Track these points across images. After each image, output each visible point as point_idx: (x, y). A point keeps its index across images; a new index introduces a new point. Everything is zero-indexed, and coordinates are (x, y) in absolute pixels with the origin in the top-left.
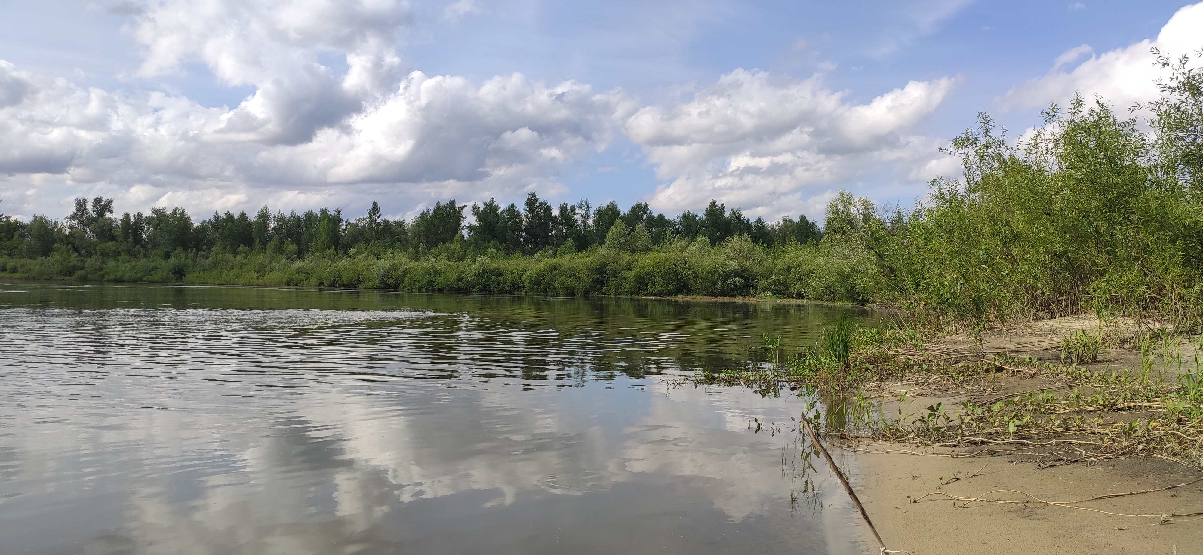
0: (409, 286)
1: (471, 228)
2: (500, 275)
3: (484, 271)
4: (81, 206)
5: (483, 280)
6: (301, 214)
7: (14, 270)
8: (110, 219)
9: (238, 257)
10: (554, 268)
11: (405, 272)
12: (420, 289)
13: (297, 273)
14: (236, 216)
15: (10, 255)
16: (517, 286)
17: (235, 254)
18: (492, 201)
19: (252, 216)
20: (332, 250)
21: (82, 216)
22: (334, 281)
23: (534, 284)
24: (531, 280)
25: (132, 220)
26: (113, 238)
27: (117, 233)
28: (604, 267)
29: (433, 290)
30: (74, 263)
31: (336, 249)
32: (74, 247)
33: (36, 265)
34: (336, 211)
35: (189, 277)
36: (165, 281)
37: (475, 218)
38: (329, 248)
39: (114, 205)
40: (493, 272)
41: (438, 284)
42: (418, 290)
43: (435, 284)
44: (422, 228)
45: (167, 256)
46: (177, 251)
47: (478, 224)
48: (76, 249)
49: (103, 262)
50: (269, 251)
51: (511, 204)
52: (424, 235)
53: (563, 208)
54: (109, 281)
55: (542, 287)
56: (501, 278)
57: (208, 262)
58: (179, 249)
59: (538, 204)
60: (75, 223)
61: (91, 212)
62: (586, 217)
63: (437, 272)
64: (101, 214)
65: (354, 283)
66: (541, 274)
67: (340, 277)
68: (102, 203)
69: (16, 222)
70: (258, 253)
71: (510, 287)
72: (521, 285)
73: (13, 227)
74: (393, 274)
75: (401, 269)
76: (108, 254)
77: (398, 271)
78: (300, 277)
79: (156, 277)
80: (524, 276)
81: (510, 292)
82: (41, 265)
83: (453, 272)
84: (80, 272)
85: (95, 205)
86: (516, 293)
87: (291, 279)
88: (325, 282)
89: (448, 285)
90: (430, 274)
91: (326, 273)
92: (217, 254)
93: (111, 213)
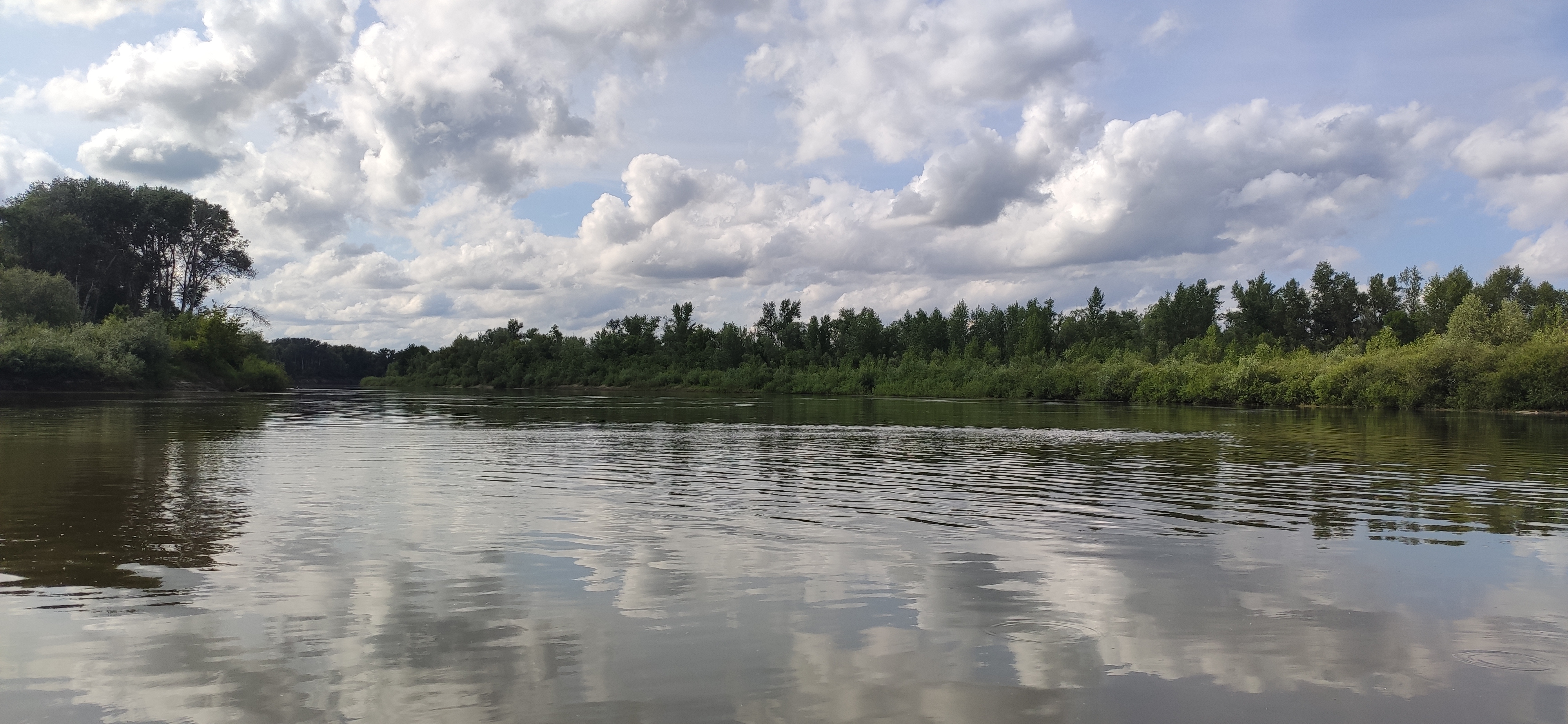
0: (1144, 397)
1: (1230, 316)
2: (1276, 381)
3: (1252, 376)
4: (769, 311)
5: (1250, 389)
6: (1003, 308)
7: (706, 383)
8: (798, 324)
9: (932, 363)
10: (1362, 370)
11: (1139, 379)
12: (1159, 401)
13: (1000, 382)
14: (929, 315)
15: (702, 367)
16: (1303, 396)
17: (929, 359)
18: (1262, 278)
19: (947, 312)
20: (1042, 353)
21: (770, 321)
22: (1046, 390)
23: (1331, 393)
24: (1325, 387)
25: (820, 324)
26: (801, 345)
27: (805, 338)
28: (1448, 367)
29: (1178, 403)
30: (762, 374)
31: (1047, 351)
32: (762, 356)
33: (725, 377)
34: (1047, 302)
35: (879, 387)
36: (854, 393)
37: (1237, 303)
38: (1039, 349)
39: (802, 308)
40: (1264, 377)
41: (1185, 394)
42: (1157, 402)
43: (1181, 394)
44: (1160, 320)
45: (856, 365)
46: (866, 358)
47: (1240, 310)
48: (765, 359)
49: (791, 373)
50: (967, 355)
51: (1289, 281)
52: (1164, 329)
53: (1376, 282)
54: (797, 393)
55: (1343, 397)
56: (1278, 386)
57: (899, 370)
58: (869, 355)
59: (1333, 277)
60: (763, 329)
61: (779, 317)
62: (1414, 292)
63: (1182, 379)
64: (788, 319)
65: (1071, 394)
66: (1342, 379)
67: (1054, 387)
68: (790, 306)
69: (708, 331)
70: (955, 359)
71: (1292, 398)
72: (1310, 394)
73: (705, 336)
74: (1122, 381)
75: (1133, 374)
76: (796, 364)
77: (1128, 377)
78: (1004, 387)
79: (845, 388)
80: (1314, 382)
81: (1293, 405)
82: (731, 377)
83: (1206, 378)
84: (769, 384)
85: (783, 310)
86: (1302, 406)
87: (994, 389)
88: (1034, 392)
89: (1199, 396)
90: (1173, 381)
91: (1036, 382)
92: (909, 360)
93: (799, 317)
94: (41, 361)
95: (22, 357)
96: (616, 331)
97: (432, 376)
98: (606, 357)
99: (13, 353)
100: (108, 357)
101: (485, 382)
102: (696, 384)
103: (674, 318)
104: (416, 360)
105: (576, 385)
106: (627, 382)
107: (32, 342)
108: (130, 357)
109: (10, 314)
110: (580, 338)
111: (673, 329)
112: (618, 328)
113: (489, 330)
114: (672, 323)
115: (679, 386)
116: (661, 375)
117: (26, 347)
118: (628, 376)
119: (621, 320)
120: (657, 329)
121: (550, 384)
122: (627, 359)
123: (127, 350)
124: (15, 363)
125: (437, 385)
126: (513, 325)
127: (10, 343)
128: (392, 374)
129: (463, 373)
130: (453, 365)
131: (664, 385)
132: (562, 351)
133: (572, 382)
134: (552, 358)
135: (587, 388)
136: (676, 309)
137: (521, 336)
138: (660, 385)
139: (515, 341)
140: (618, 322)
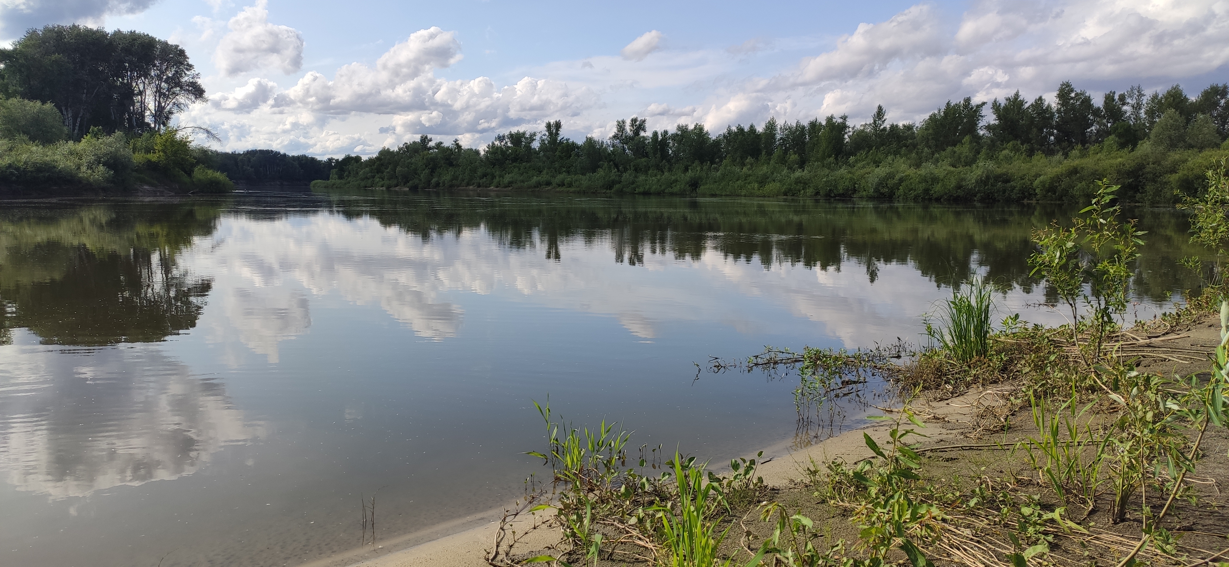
0: (904, 195)
1: (989, 127)
2: (1007, 181)
3: (988, 177)
4: (621, 127)
5: (986, 188)
6: (805, 123)
7: (570, 185)
8: (643, 137)
9: (745, 169)
10: (1074, 171)
11: (901, 180)
12: (915, 199)
13: (795, 184)
14: (746, 129)
15: (568, 172)
16: (1027, 193)
17: (743, 165)
18: (1017, 95)
19: (760, 129)
20: (832, 159)
21: (622, 135)
22: (830, 190)
23: (1048, 191)
24: (1044, 186)
25: (660, 137)
26: (647, 155)
27: (649, 149)
29: (930, 200)
30: (613, 178)
31: (836, 159)
32: (614, 164)
33: (585, 180)
34: (841, 118)
35: (702, 189)
36: (682, 194)
37: (994, 116)
38: (830, 156)
39: (647, 125)
40: (997, 178)
41: (935, 192)
43: (932, 192)
44: (931, 131)
45: (686, 169)
46: (694, 165)
47: (997, 122)
48: (617, 166)
49: (636, 177)
50: (772, 162)
51: (1038, 98)
52: (933, 139)
53: (1109, 99)
54: (639, 194)
55: (1057, 194)
56: (1008, 185)
57: (718, 174)
58: (697, 162)
59: (1073, 95)
60: (617, 142)
61: (629, 131)
62: (1137, 107)
63: (935, 180)
64: (637, 133)
65: (850, 192)
66: (1058, 178)
67: (836, 187)
68: (638, 123)
69: (573, 143)
70: (763, 164)
71: (1018, 195)
72: (1032, 192)
73: (570, 148)
74: (889, 182)
75: (897, 177)
76: (641, 169)
77: (893, 179)
78: (798, 187)
79: (676, 189)
80: (1036, 182)
81: (1018, 201)
82: (589, 180)
83: (952, 179)
84: (617, 186)
85: (632, 125)
86: (1026, 201)
87: (790, 190)
88: (821, 192)
89: (946, 194)
90: (927, 182)
91: (823, 183)
92: (726, 166)
93: (645, 132)
94: (32, 172)
95: (17, 169)
96: (502, 143)
97: (363, 180)
98: (494, 165)
99: (10, 166)
100: (84, 169)
101: (402, 184)
102: (562, 186)
103: (547, 134)
104: (350, 167)
105: (471, 187)
106: (510, 184)
107: (24, 157)
108: (101, 168)
109: (9, 134)
110: (476, 150)
111: (546, 142)
112: (504, 142)
113: (406, 143)
114: (546, 137)
115: (549, 188)
116: (535, 179)
117: (20, 161)
118: (511, 180)
119: (506, 135)
120: (534, 142)
121: (451, 186)
122: (510, 166)
123: (99, 163)
124: (12, 174)
125: (366, 187)
126: (425, 139)
127: (7, 158)
128: (334, 179)
129: (386, 177)
130: (379, 171)
131: (538, 187)
132: (461, 160)
133: (468, 184)
134: (454, 165)
135: (480, 189)
136: (549, 126)
137: (430, 148)
138: (535, 187)
139: (425, 152)
140: (504, 137)
